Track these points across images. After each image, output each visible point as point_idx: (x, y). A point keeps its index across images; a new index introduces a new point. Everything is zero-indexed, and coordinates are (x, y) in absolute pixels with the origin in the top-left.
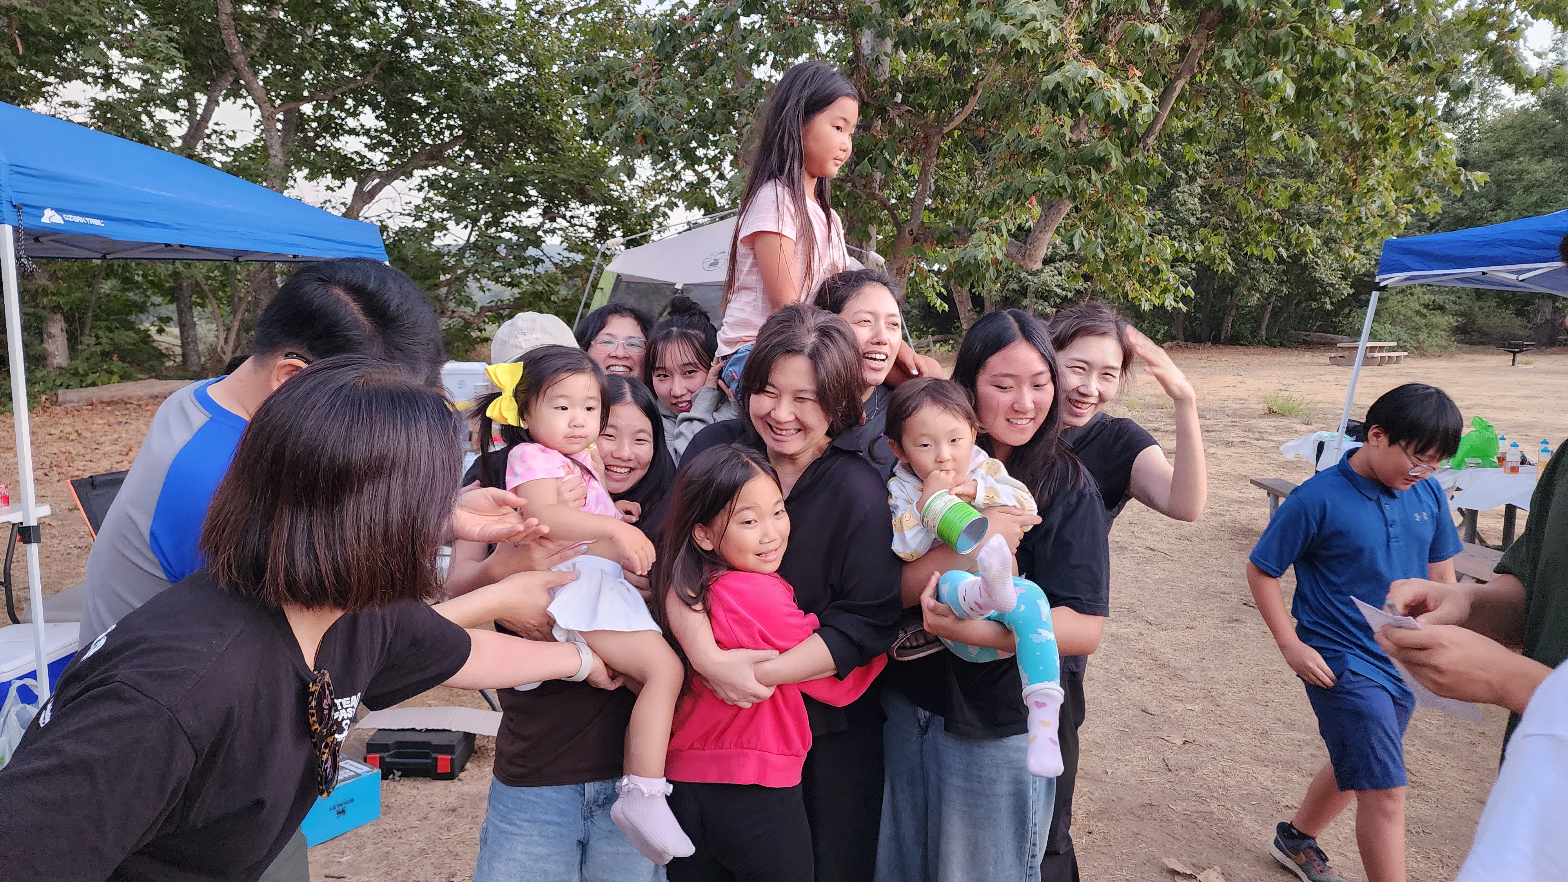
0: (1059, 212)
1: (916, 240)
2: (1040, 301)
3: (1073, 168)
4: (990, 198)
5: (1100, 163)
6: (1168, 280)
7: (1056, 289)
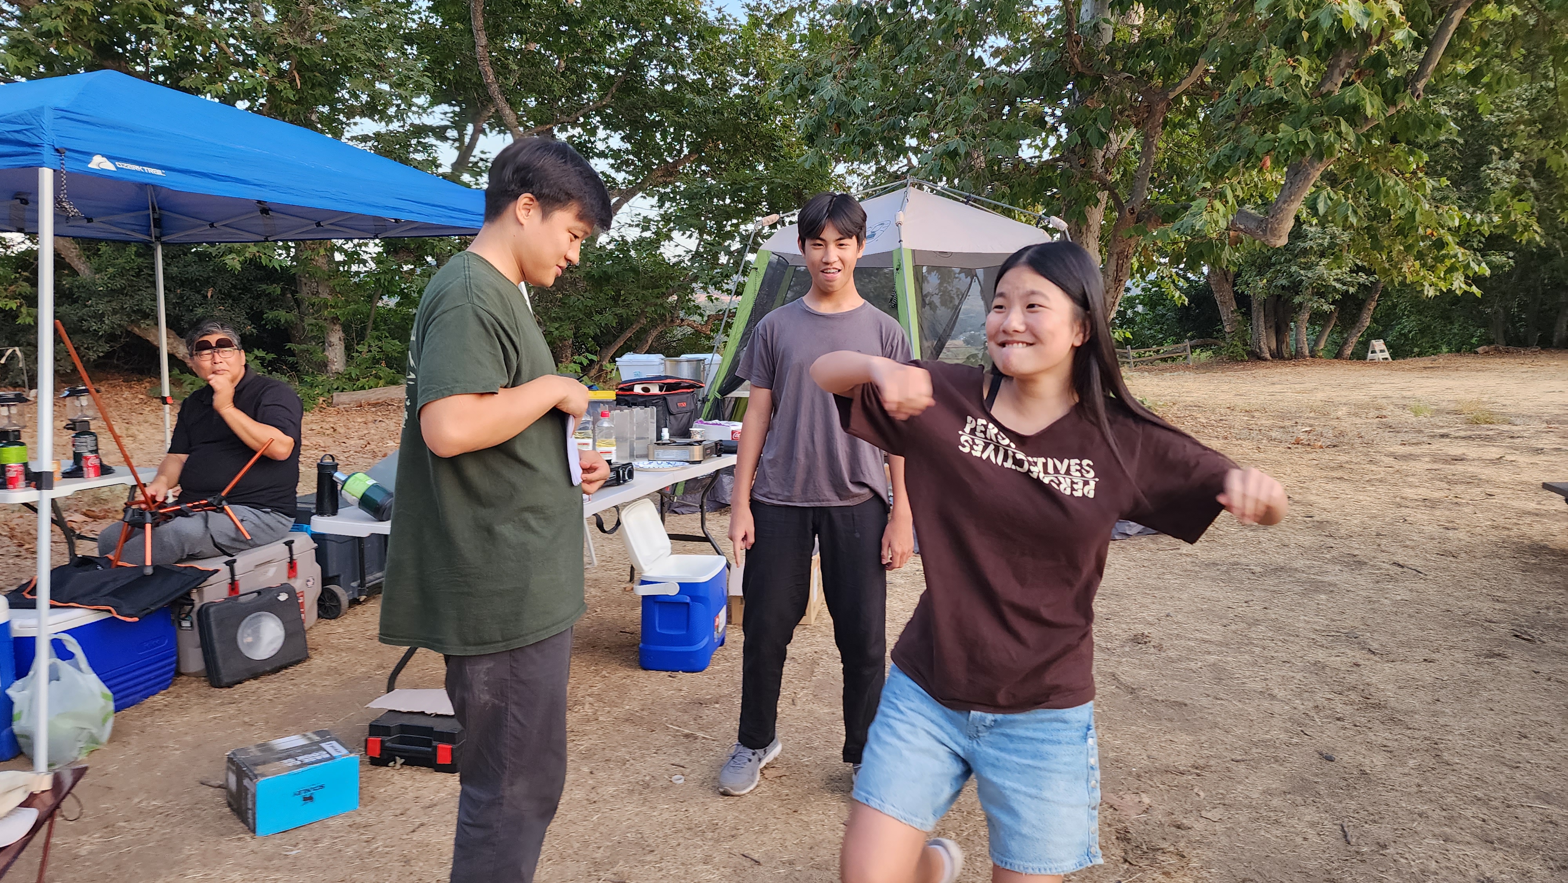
0: (1307, 178)
1: (1138, 220)
2: (1316, 298)
3: (1316, 120)
4: (1214, 161)
5: (1354, 114)
6: (1455, 256)
7: (1334, 283)
